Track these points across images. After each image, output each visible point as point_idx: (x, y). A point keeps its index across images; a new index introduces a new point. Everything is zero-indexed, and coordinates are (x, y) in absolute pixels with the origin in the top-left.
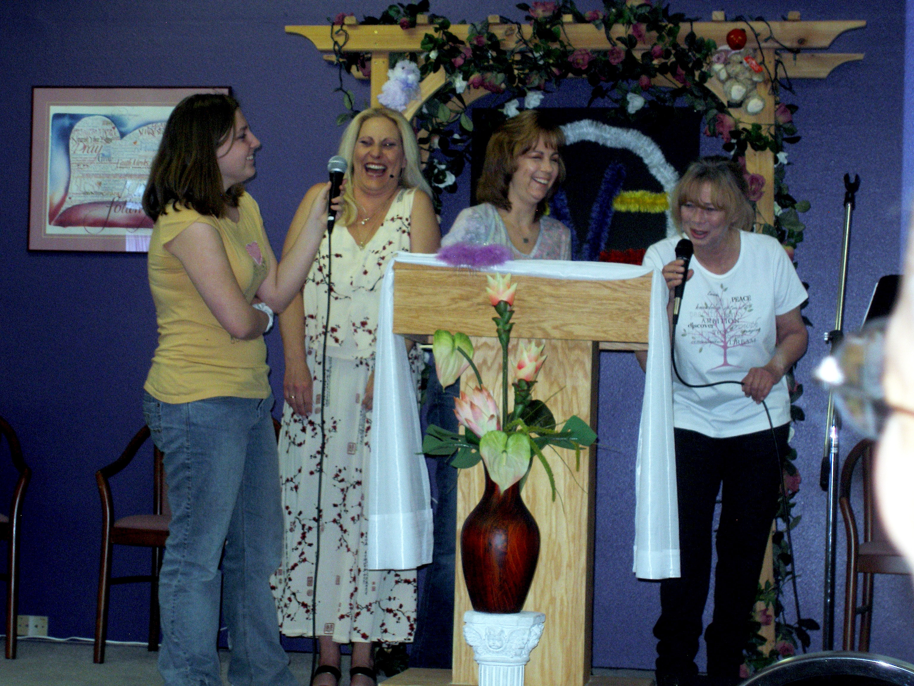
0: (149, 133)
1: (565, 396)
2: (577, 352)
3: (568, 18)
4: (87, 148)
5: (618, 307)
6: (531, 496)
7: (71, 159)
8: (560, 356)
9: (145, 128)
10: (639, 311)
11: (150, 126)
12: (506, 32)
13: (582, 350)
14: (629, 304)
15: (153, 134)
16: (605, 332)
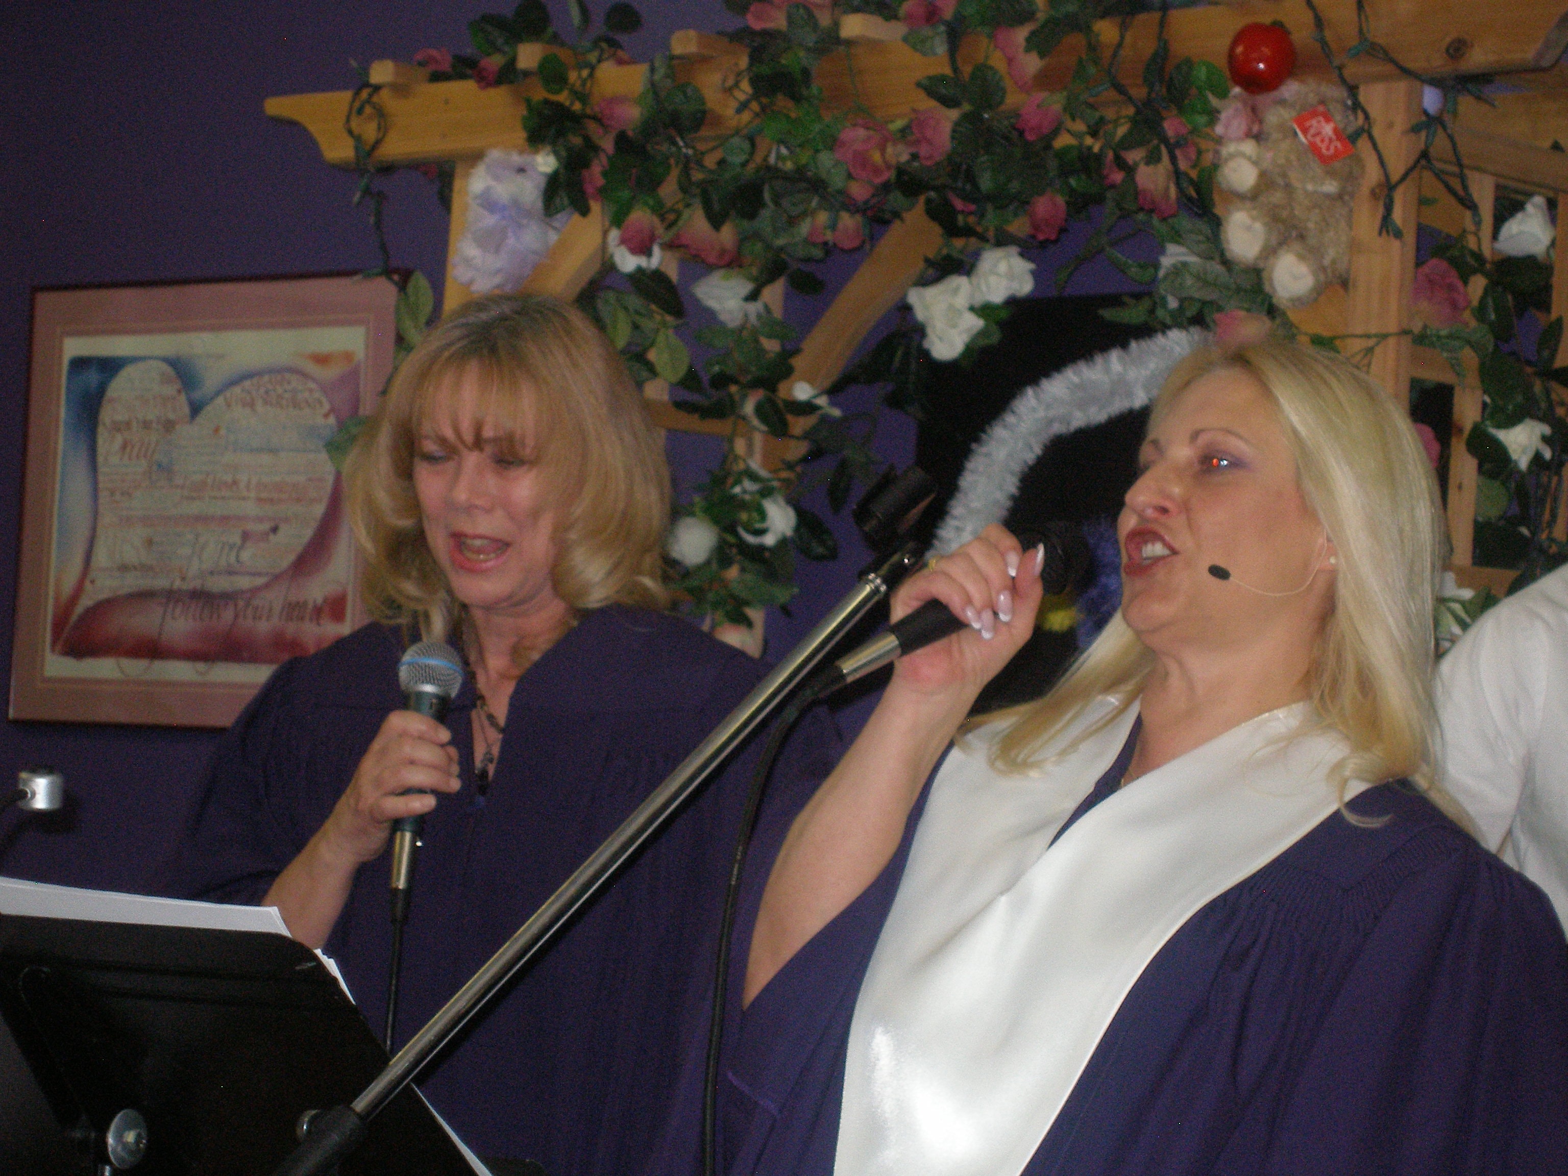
0: (244, 405)
3: (852, 25)
4: (128, 450)
7: (101, 478)
9: (237, 390)
11: (247, 383)
15: (252, 405)
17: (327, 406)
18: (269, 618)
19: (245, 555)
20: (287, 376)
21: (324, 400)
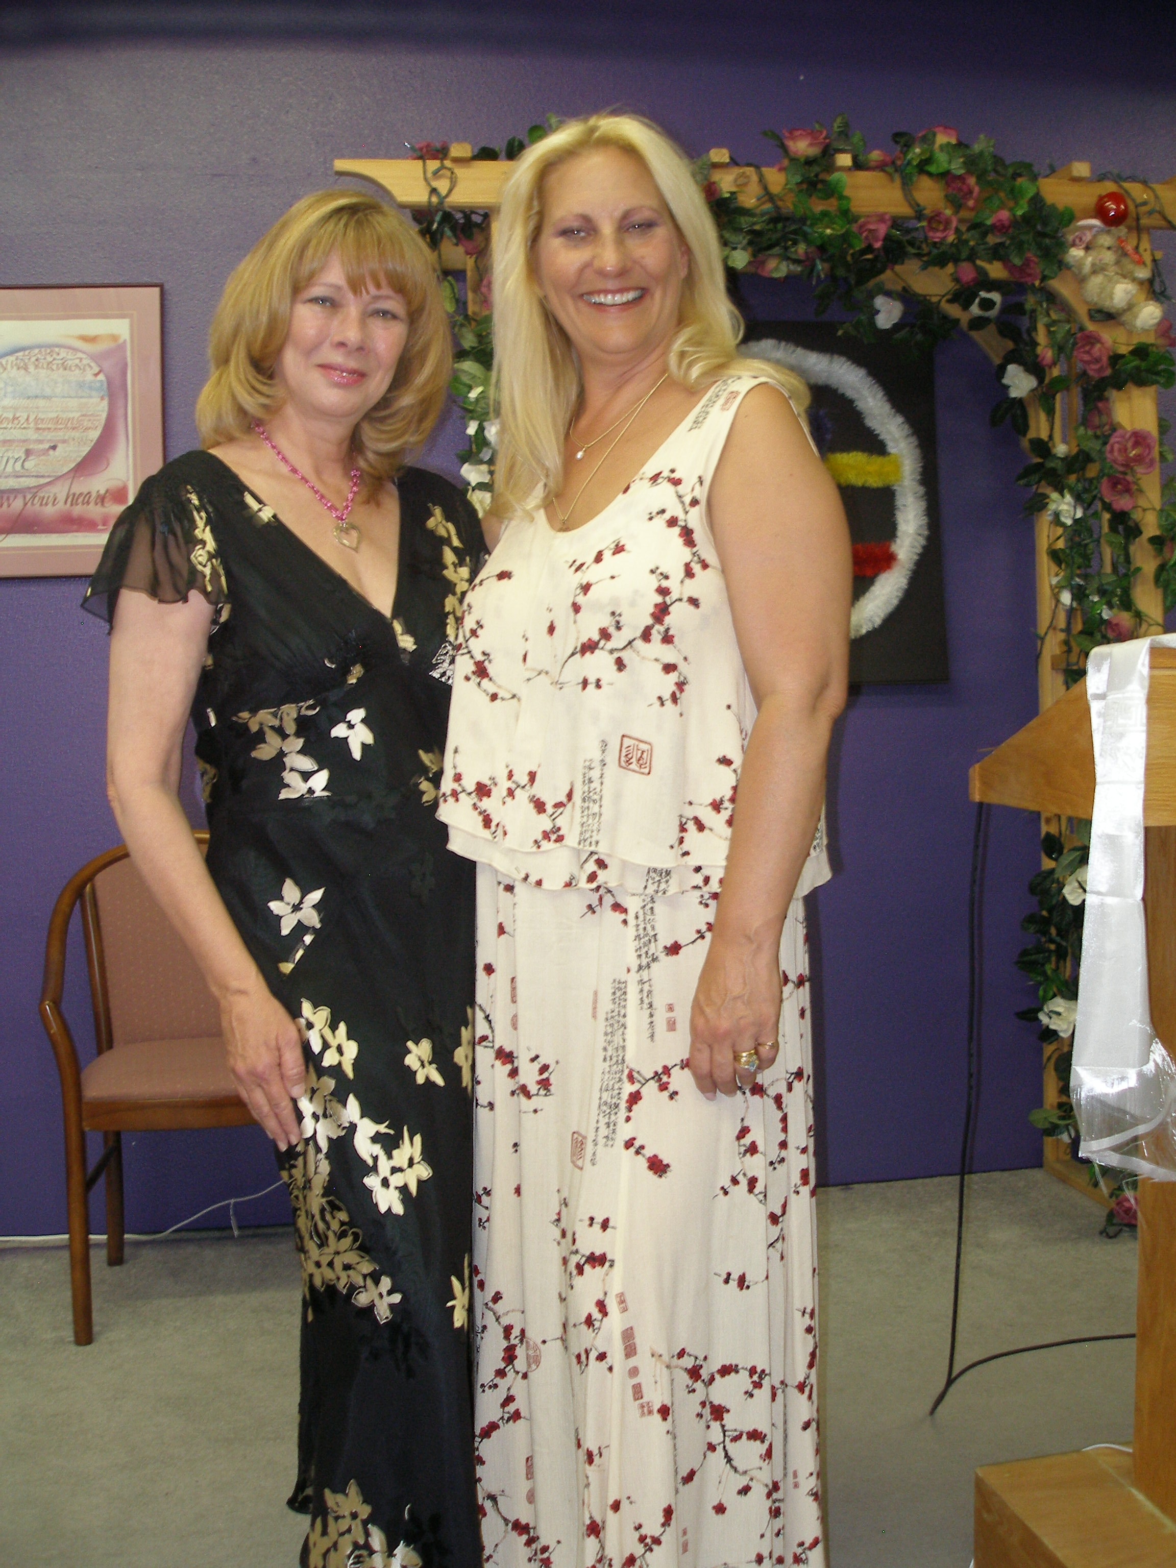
0: (18, 368)
3: (844, 160)
9: (11, 358)
11: (20, 354)
12: (736, 180)
15: (26, 369)
17: (97, 370)
18: (54, 504)
19: (28, 465)
20: (57, 350)
21: (93, 364)
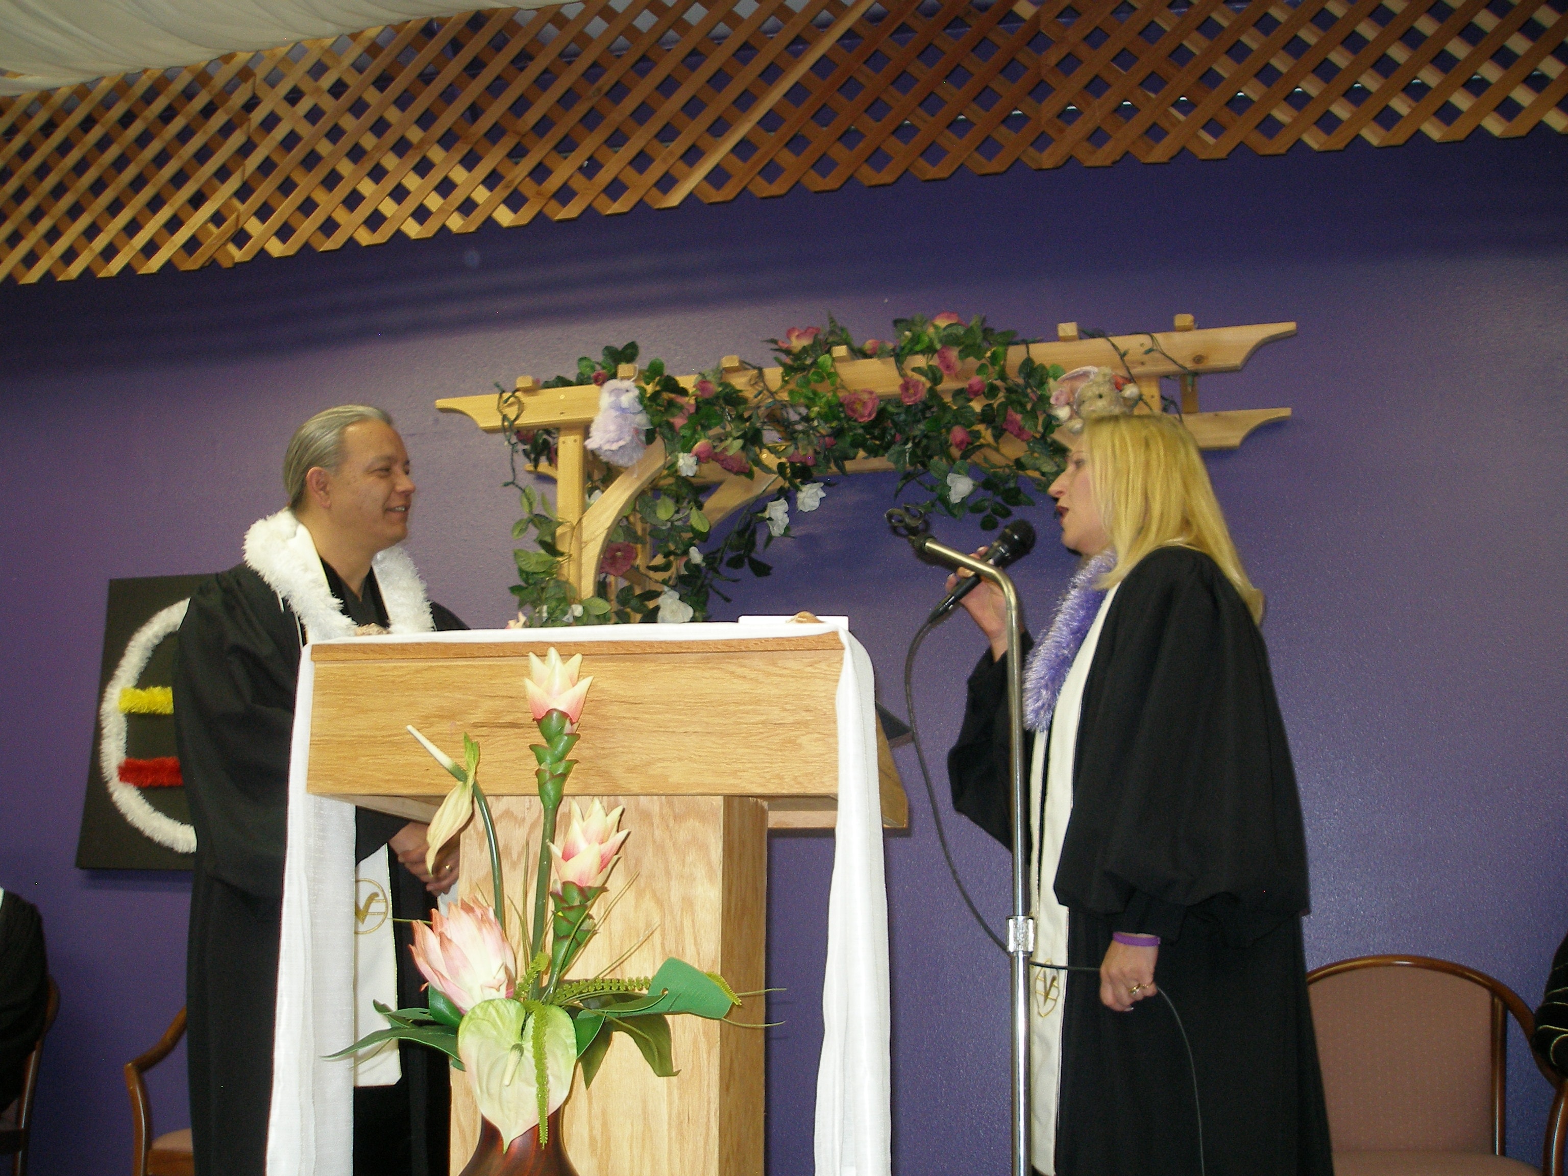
1: (668, 918)
2: (692, 823)
3: (841, 351)
5: (764, 717)
6: (599, 1138)
8: (658, 833)
10: (806, 724)
13: (702, 817)
14: (786, 710)
16: (734, 773)
